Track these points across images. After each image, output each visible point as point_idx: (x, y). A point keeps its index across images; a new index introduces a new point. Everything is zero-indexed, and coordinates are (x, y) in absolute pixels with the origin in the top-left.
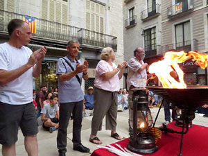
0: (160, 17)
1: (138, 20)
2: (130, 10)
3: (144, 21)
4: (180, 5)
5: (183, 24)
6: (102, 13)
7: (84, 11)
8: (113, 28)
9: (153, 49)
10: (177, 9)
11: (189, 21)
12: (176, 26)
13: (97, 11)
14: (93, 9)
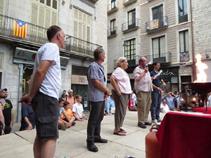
0: (139, 30)
1: (119, 31)
2: (111, 21)
3: (125, 32)
4: (157, 21)
5: (159, 38)
6: (89, 22)
7: (72, 19)
8: (98, 38)
9: (132, 59)
10: (154, 25)
11: (164, 36)
12: (153, 39)
13: (84, 20)
14: (80, 18)
